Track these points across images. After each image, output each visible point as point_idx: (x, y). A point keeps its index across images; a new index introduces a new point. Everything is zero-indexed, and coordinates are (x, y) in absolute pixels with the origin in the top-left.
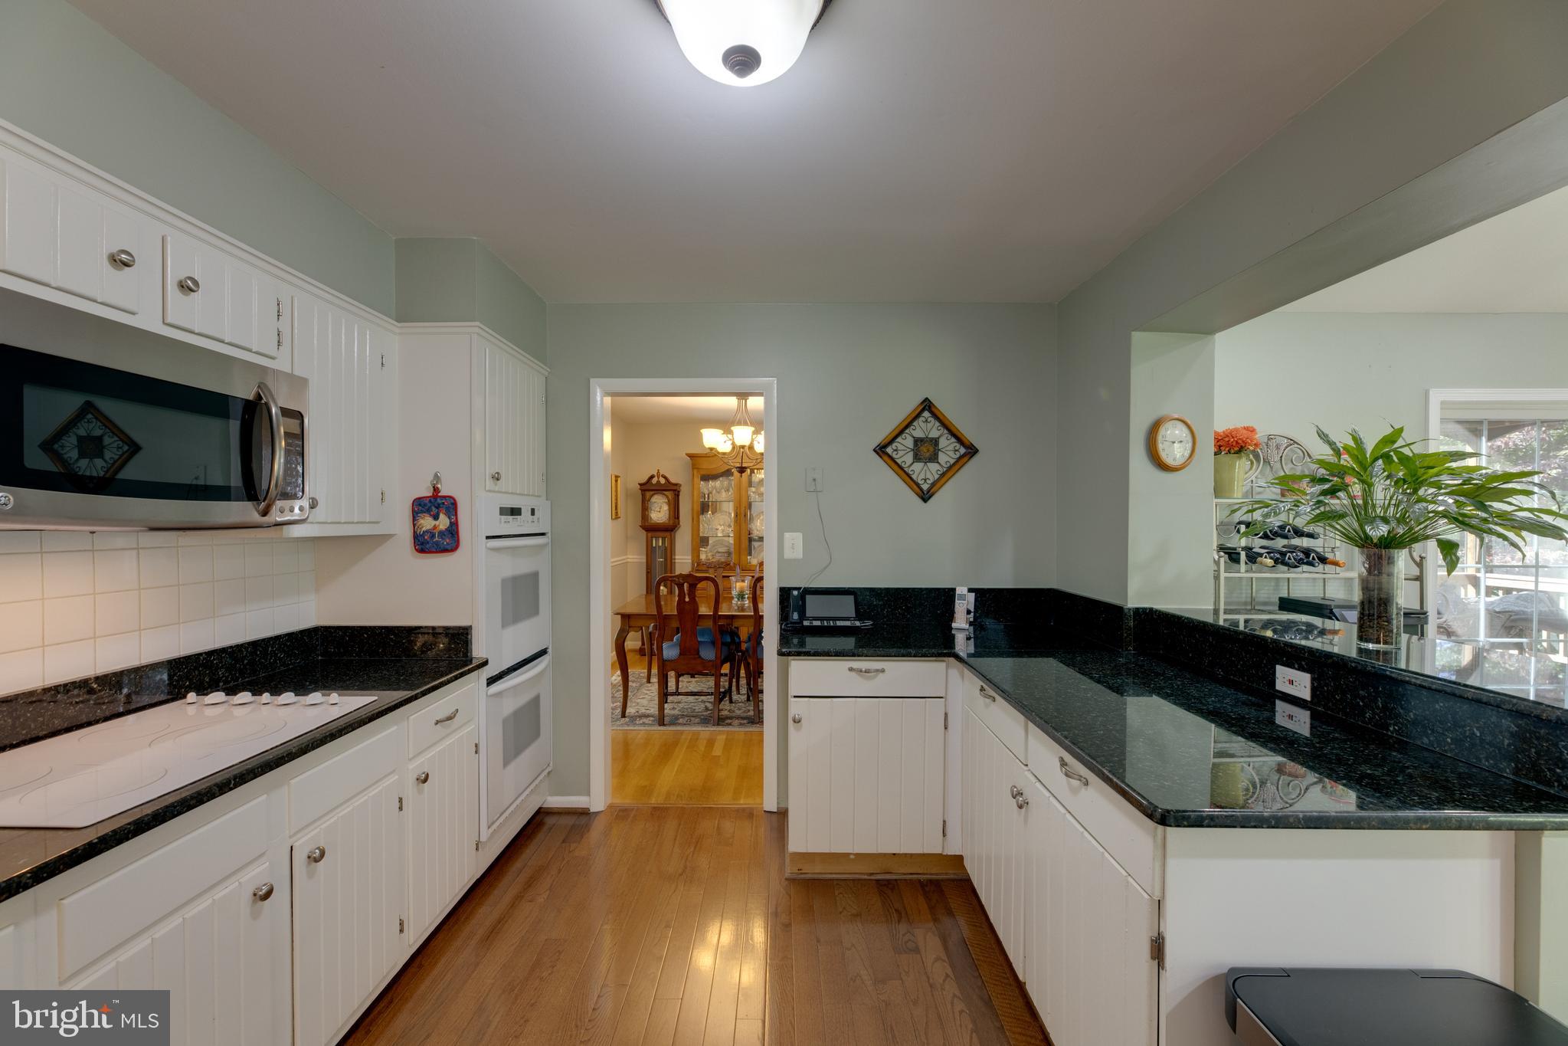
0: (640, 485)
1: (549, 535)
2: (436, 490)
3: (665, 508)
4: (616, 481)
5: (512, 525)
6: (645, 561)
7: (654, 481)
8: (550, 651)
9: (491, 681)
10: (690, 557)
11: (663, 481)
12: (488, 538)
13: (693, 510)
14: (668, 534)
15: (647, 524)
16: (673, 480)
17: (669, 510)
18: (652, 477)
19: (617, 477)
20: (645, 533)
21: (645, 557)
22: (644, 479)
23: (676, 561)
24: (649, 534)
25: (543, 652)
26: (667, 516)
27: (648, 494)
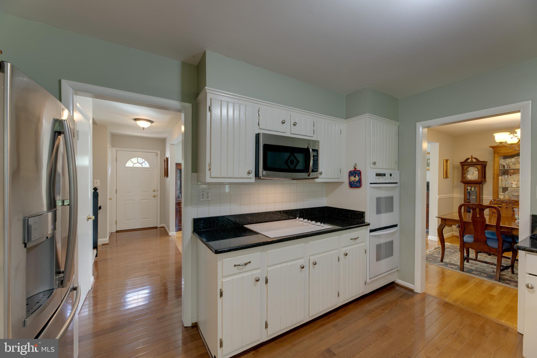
0: (461, 163)
1: (399, 183)
2: (355, 168)
3: (476, 173)
4: (447, 162)
5: (381, 179)
6: (463, 197)
7: (469, 161)
8: (399, 225)
9: (371, 231)
10: (492, 197)
11: (474, 160)
12: (370, 183)
13: (494, 173)
14: (478, 185)
15: (464, 180)
16: (481, 159)
17: (479, 174)
18: (468, 159)
19: (447, 161)
20: (464, 184)
21: (463, 195)
22: (463, 160)
23: (484, 198)
24: (466, 185)
25: (396, 226)
26: (477, 177)
27: (465, 167)
